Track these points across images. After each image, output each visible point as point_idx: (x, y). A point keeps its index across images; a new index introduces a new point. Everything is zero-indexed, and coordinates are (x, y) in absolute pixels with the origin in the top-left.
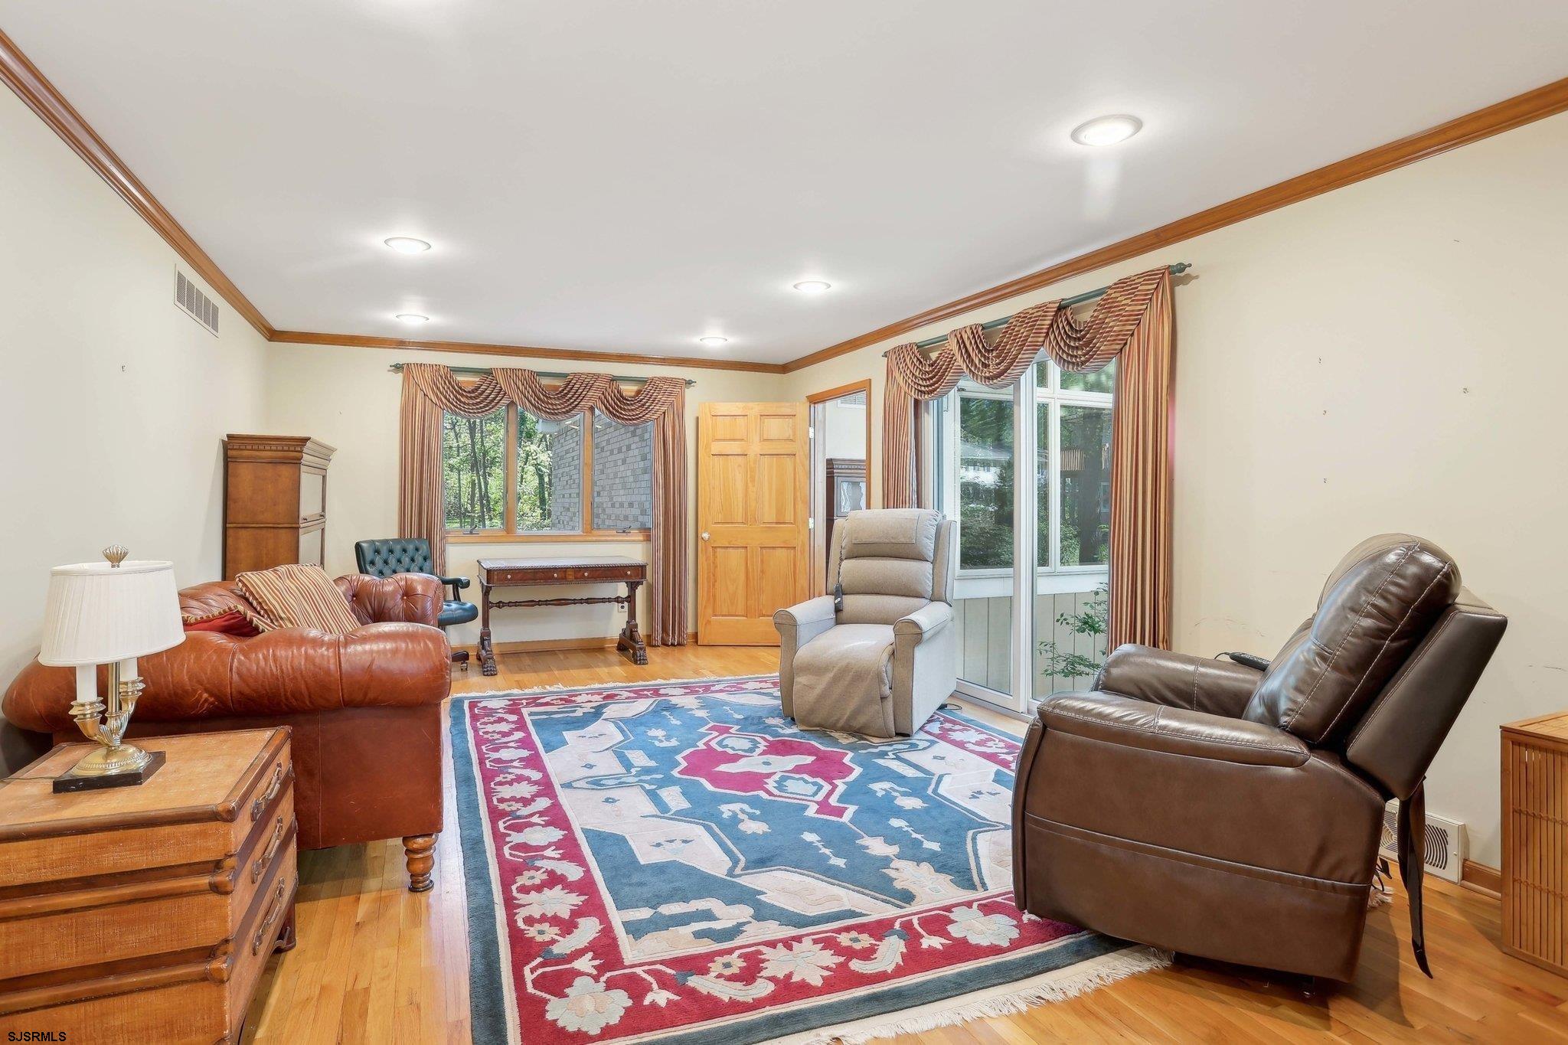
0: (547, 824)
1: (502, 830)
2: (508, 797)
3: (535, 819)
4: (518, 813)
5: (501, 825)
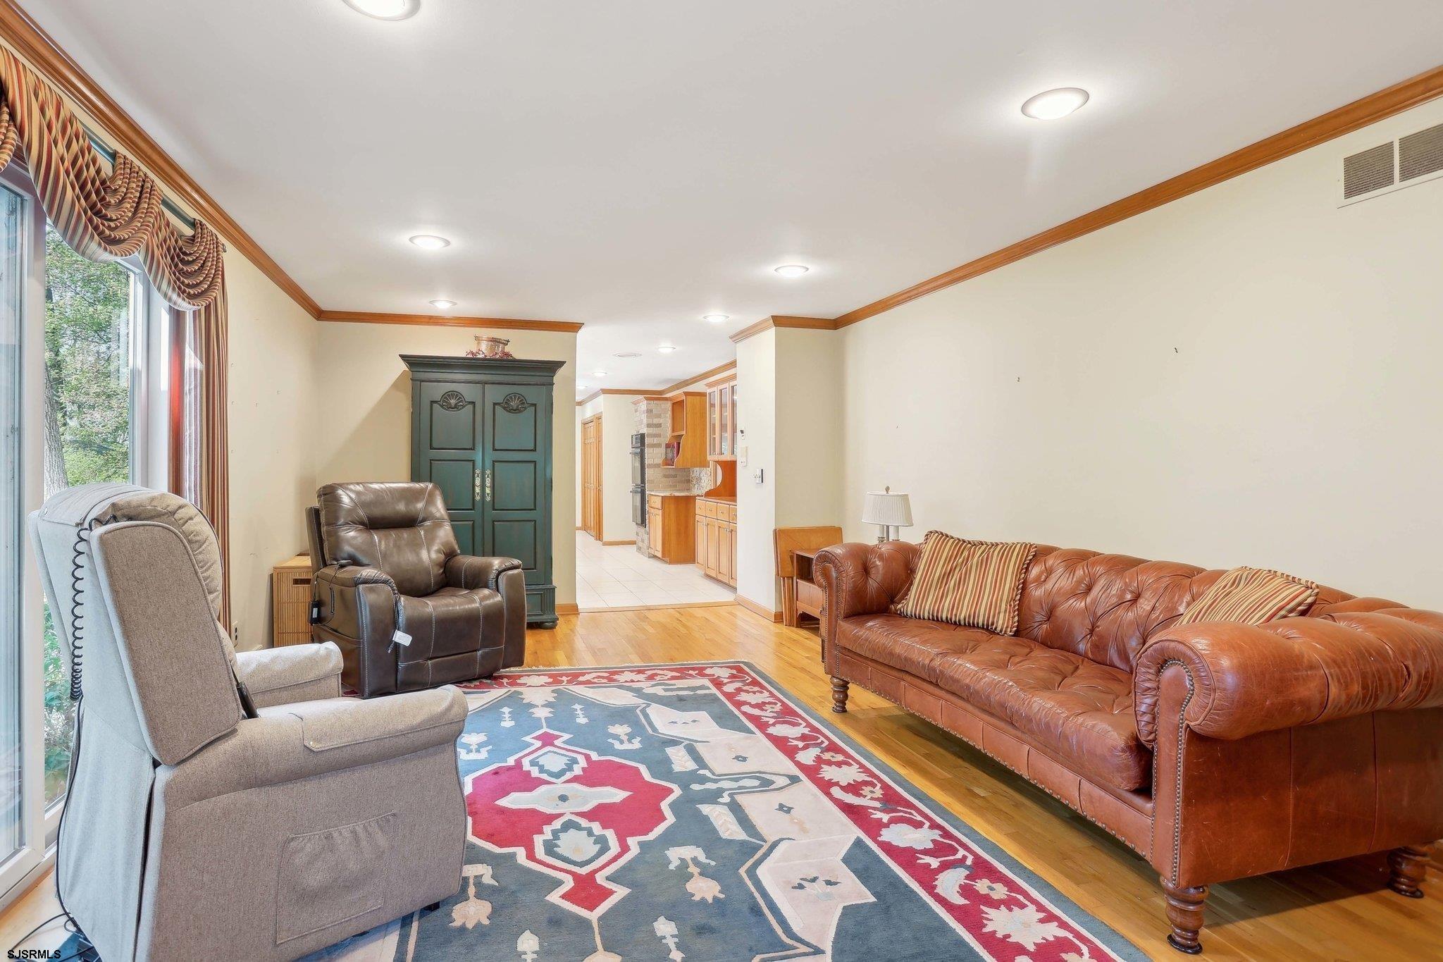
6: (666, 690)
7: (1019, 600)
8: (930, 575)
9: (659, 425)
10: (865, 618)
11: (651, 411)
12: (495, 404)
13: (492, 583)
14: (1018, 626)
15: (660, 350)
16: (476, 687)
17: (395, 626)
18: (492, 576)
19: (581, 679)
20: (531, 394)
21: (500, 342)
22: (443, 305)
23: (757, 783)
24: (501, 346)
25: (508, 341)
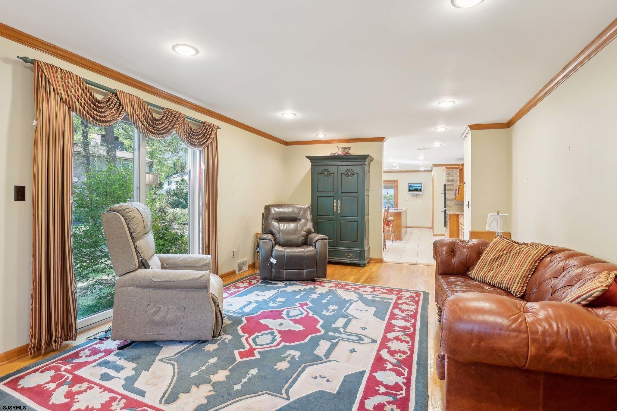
0: (395, 326)
1: (412, 328)
2: (404, 343)
3: (398, 329)
4: (403, 333)
5: (412, 331)
6: (373, 297)
7: (530, 277)
8: (487, 259)
9: (453, 181)
10: (448, 276)
11: (449, 174)
12: (342, 174)
13: (314, 244)
14: (525, 292)
15: (434, 146)
16: (305, 283)
17: (271, 256)
18: (314, 241)
19: (347, 287)
20: (356, 169)
21: (346, 149)
22: (321, 136)
23: (357, 338)
24: (347, 150)
25: (350, 148)
